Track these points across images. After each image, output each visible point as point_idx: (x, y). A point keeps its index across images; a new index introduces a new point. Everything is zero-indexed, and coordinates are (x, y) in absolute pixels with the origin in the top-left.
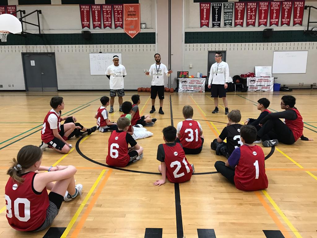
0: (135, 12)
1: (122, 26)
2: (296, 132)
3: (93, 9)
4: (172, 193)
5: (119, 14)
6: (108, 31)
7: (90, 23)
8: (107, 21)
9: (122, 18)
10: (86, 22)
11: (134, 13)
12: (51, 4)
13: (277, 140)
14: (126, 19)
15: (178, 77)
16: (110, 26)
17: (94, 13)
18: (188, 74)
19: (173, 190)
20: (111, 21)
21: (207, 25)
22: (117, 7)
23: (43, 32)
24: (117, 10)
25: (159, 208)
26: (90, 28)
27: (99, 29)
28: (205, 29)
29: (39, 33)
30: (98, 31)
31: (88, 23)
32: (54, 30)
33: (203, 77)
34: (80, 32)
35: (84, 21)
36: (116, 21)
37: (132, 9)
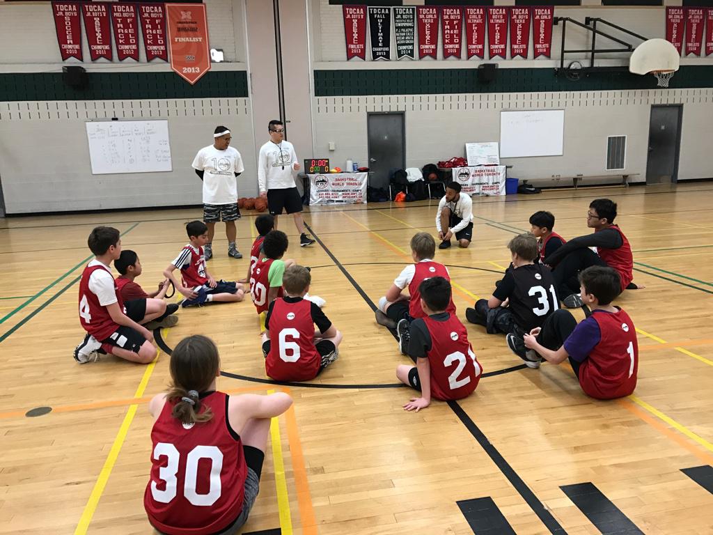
0: (196, 23)
1: (164, 57)
3: (89, 14)
5: (154, 27)
6: (129, 66)
8: (127, 43)
9: (164, 36)
10: (70, 44)
11: (193, 25)
14: (173, 40)
15: (307, 171)
16: (136, 56)
17: (90, 22)
18: (328, 164)
20: (137, 44)
21: (362, 55)
22: (148, 9)
24: (150, 18)
26: (82, 60)
27: (108, 61)
28: (356, 64)
30: (103, 67)
31: (77, 47)
33: (361, 170)
34: (57, 68)
35: (67, 44)
36: (150, 45)
37: (186, 16)
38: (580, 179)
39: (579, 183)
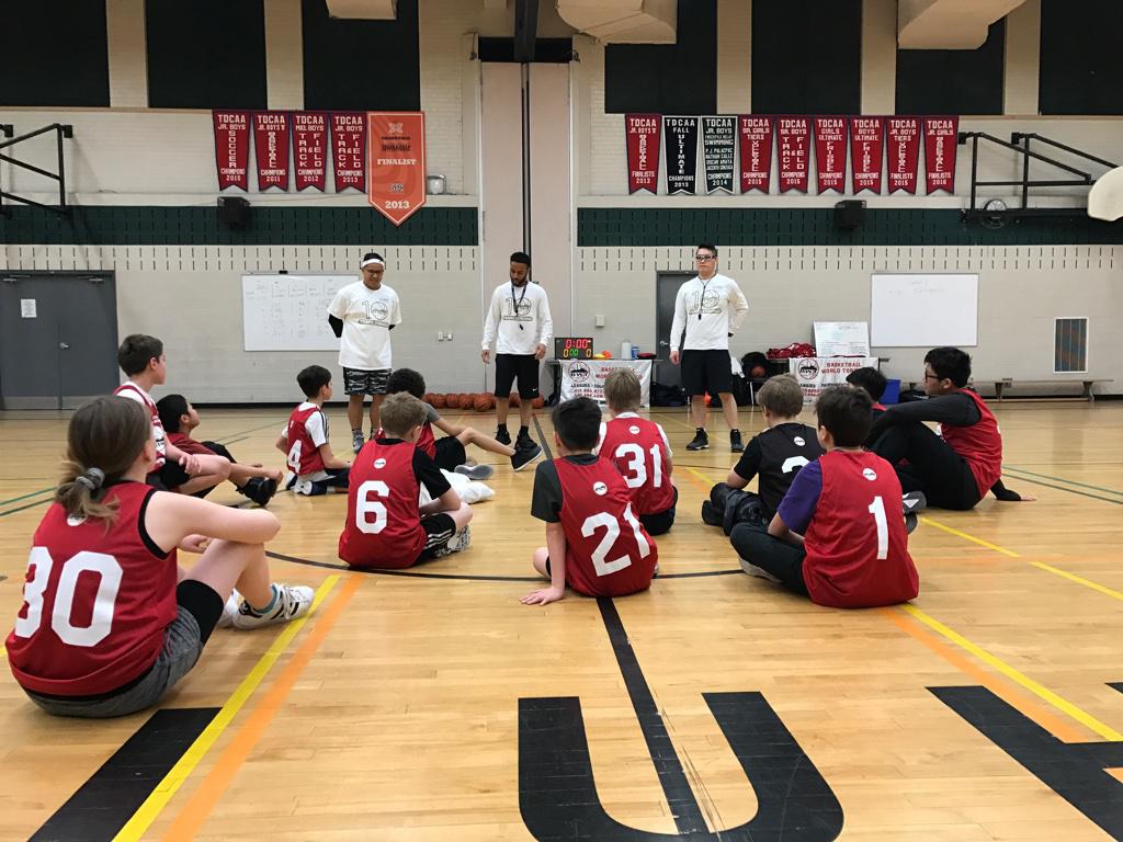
0: (409, 138)
1: (360, 185)
3: (261, 127)
5: (350, 144)
6: (310, 198)
8: (310, 166)
9: (362, 157)
10: (233, 167)
11: (405, 142)
12: (108, 106)
14: (375, 162)
15: (559, 354)
16: (320, 185)
17: (262, 139)
18: (591, 346)
20: (324, 168)
21: (652, 187)
22: (344, 120)
23: (76, 201)
24: (345, 132)
26: (246, 190)
27: (281, 191)
28: (643, 200)
29: (57, 202)
30: (274, 199)
31: (242, 171)
32: (115, 195)
33: (641, 357)
34: (211, 201)
35: (228, 167)
36: (342, 168)
37: (396, 129)
38: (1008, 385)
39: (1005, 391)
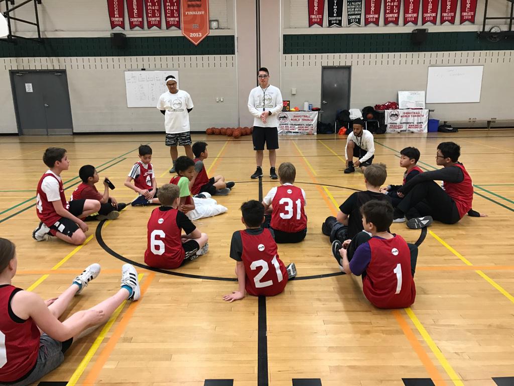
1: (178, 25)
2: (461, 203)
4: (254, 314)
5: (172, 4)
6: (154, 33)
7: (123, 19)
8: (154, 16)
9: (178, 11)
10: (117, 17)
11: (198, 2)
13: (430, 217)
14: (184, 13)
16: (159, 25)
17: (130, 2)
18: (289, 105)
19: (255, 308)
20: (160, 16)
21: (320, 23)
23: (45, 35)
25: (230, 341)
26: (124, 29)
27: (140, 29)
28: (316, 30)
29: (37, 36)
30: (137, 33)
31: (121, 19)
32: (64, 32)
35: (114, 17)
36: (169, 17)
38: (494, 122)
39: (492, 125)
